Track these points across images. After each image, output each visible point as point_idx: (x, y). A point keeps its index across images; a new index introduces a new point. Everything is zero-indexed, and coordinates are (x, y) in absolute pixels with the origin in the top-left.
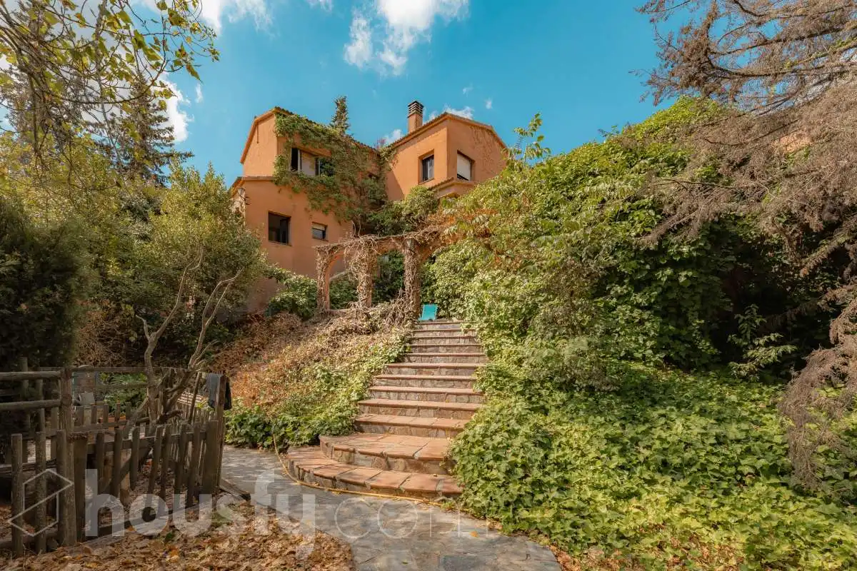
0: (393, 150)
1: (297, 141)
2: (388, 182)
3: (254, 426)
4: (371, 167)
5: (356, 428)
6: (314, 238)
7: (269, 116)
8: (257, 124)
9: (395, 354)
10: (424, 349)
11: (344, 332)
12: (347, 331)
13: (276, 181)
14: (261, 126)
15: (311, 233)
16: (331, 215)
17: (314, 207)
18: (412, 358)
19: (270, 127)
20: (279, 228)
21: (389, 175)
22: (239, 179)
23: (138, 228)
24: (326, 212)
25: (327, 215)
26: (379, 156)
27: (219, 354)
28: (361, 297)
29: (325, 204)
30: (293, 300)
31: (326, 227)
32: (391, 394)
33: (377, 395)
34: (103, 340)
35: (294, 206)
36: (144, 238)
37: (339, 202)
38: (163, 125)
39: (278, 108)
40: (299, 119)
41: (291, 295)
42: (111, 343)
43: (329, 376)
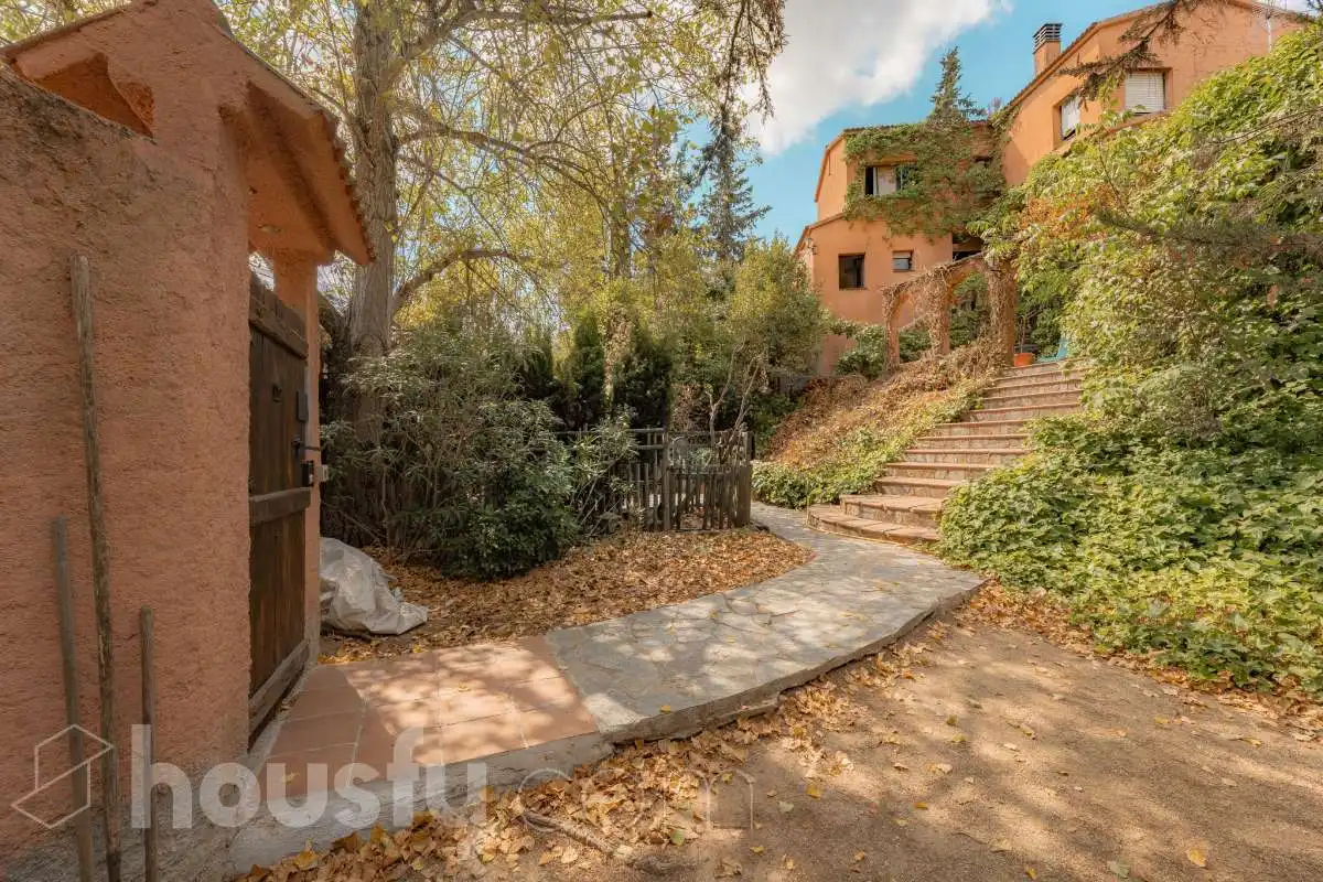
0: (1012, 110)
1: (872, 159)
2: (1007, 161)
3: (793, 487)
4: (979, 148)
5: (877, 488)
6: (896, 271)
7: (839, 142)
8: (828, 153)
9: (952, 412)
10: (1001, 404)
11: (906, 390)
12: (909, 389)
13: (847, 217)
14: (833, 154)
15: (891, 265)
16: (919, 236)
17: (895, 232)
18: (979, 416)
19: (840, 153)
20: (852, 270)
21: (1008, 150)
22: (807, 229)
23: (717, 308)
24: (910, 234)
25: (912, 237)
26: (990, 127)
27: (779, 425)
28: (935, 343)
29: (909, 224)
30: (863, 357)
31: (911, 252)
32: (928, 456)
33: (912, 457)
34: (692, 418)
35: (869, 238)
36: (722, 318)
37: (929, 215)
38: (745, 187)
39: (847, 131)
40: (873, 131)
41: (860, 352)
42: (698, 419)
43: (870, 440)
